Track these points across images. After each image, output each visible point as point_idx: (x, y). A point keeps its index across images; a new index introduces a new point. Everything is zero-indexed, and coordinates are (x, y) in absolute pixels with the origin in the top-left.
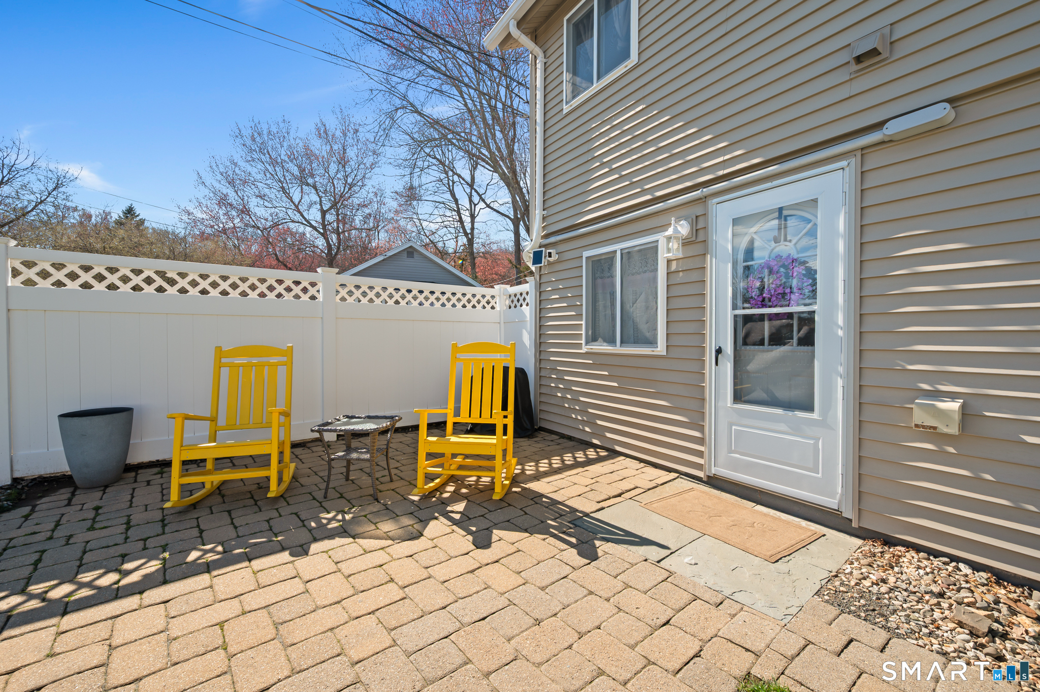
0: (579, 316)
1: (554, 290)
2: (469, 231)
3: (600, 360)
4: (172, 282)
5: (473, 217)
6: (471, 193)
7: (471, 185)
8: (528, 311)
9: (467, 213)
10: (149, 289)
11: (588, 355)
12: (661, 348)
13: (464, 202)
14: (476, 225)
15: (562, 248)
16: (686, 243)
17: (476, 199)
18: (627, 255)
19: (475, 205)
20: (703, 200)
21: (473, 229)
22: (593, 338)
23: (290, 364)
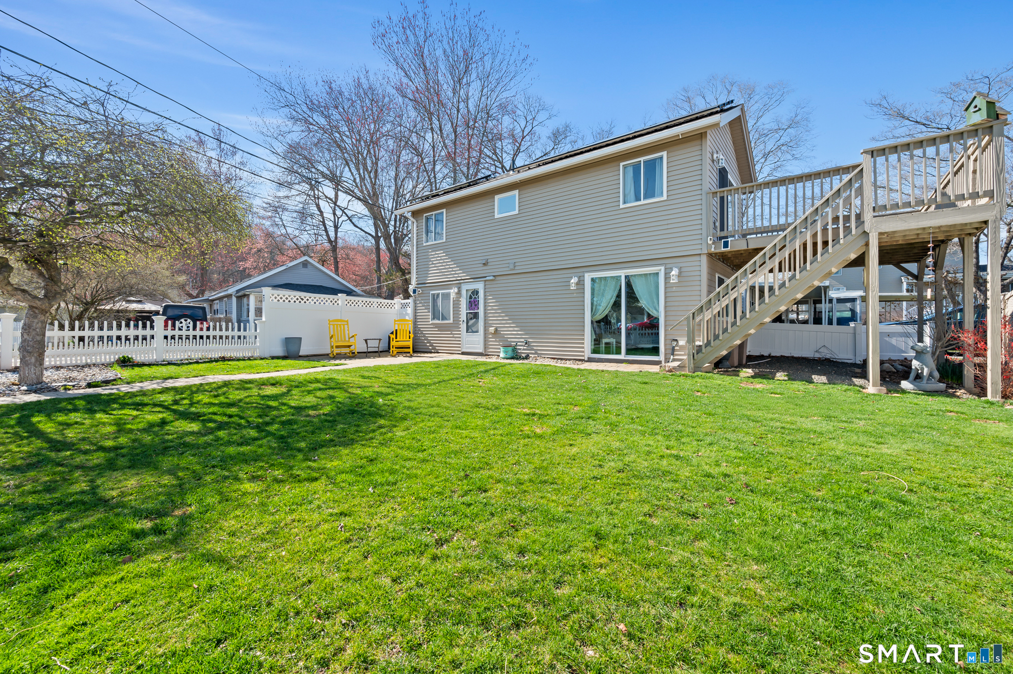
0: (429, 312)
1: (420, 303)
2: (333, 239)
3: (436, 326)
4: (302, 299)
5: (336, 228)
6: (335, 208)
7: (335, 203)
8: (410, 310)
9: (331, 224)
10: (297, 302)
11: (432, 324)
12: (451, 321)
13: (328, 214)
14: (339, 234)
15: (423, 289)
16: (457, 294)
17: (339, 213)
18: (443, 294)
19: (338, 218)
20: (460, 283)
21: (336, 238)
22: (433, 319)
23: (347, 324)
